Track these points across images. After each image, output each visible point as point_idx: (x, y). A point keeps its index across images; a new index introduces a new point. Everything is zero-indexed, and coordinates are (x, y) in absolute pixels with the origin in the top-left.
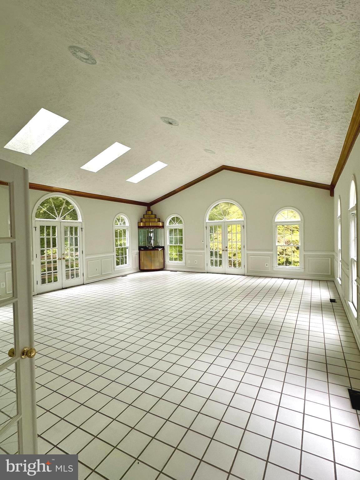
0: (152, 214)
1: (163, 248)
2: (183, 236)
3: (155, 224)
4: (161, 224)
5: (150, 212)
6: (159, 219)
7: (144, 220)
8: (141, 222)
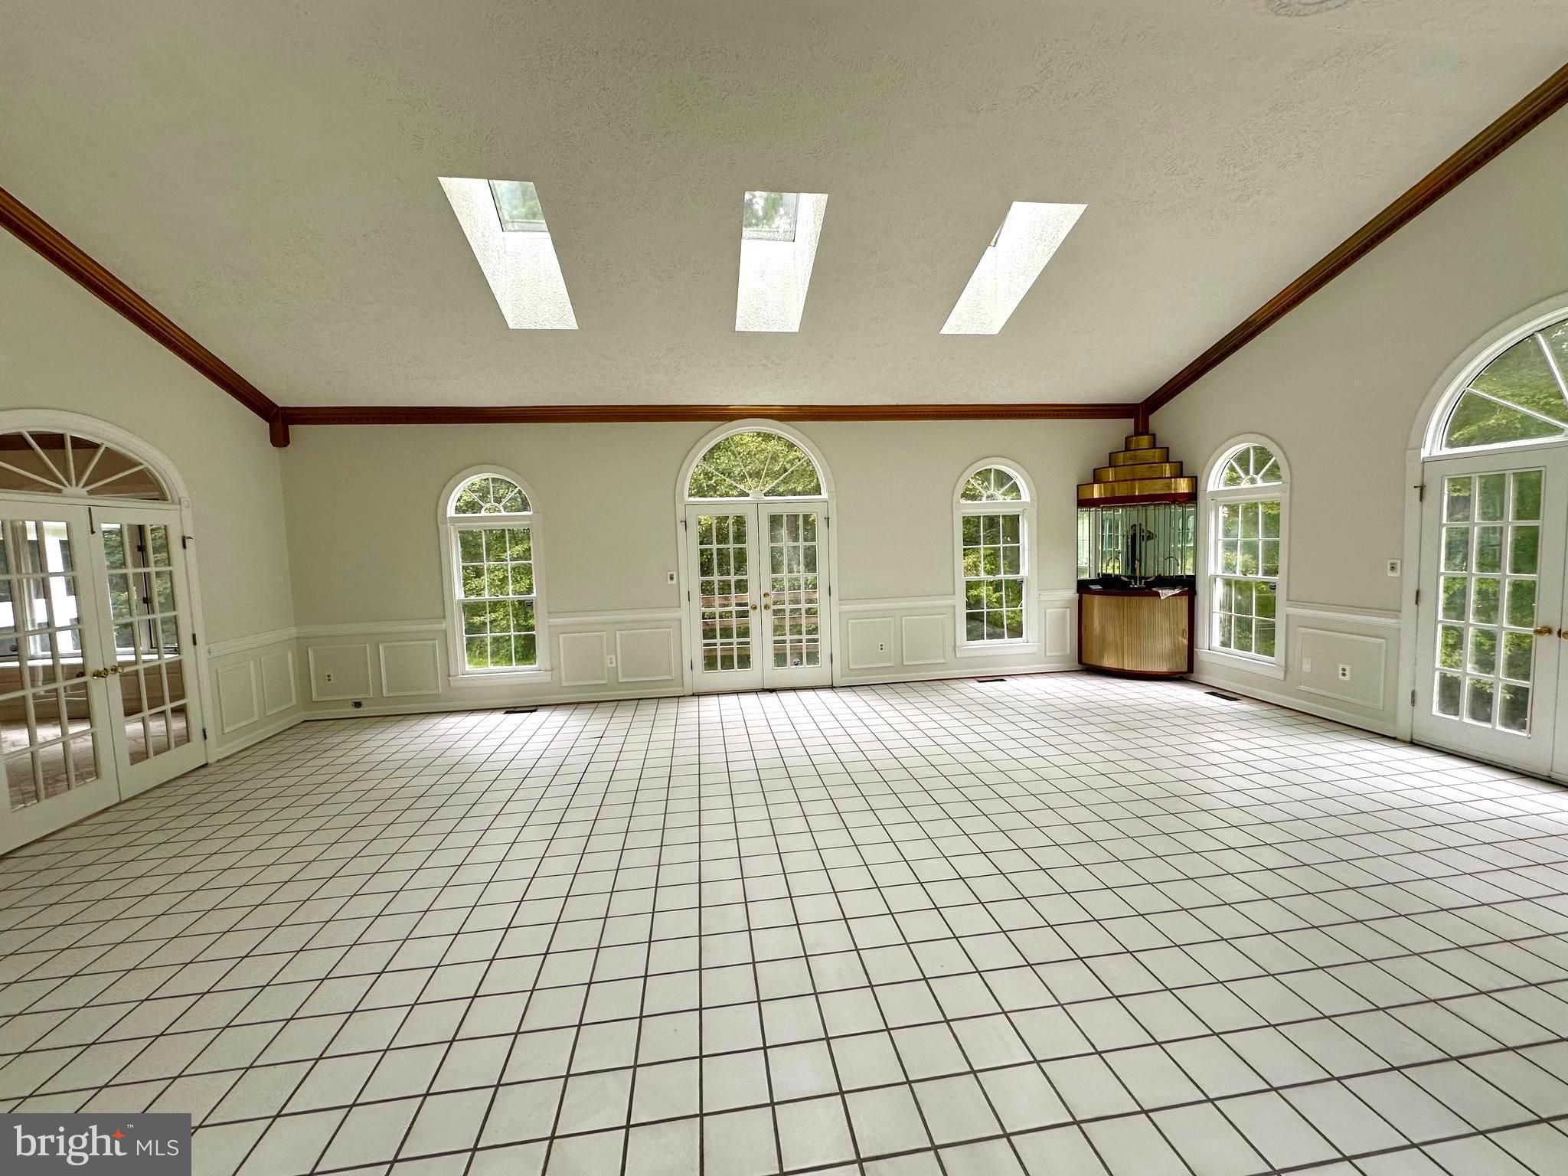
0: (1154, 447)
1: (1188, 586)
2: (1283, 539)
3: (1157, 488)
4: (1183, 486)
5: (1145, 441)
6: (1181, 463)
7: (1111, 474)
8: (1095, 482)
